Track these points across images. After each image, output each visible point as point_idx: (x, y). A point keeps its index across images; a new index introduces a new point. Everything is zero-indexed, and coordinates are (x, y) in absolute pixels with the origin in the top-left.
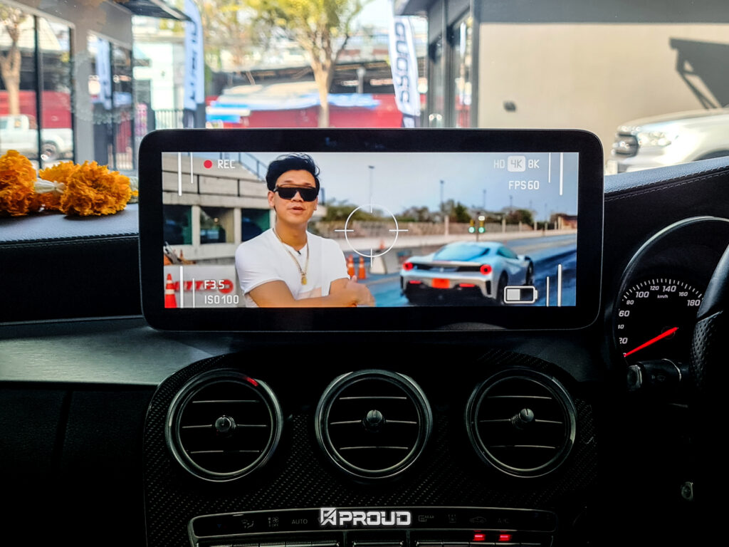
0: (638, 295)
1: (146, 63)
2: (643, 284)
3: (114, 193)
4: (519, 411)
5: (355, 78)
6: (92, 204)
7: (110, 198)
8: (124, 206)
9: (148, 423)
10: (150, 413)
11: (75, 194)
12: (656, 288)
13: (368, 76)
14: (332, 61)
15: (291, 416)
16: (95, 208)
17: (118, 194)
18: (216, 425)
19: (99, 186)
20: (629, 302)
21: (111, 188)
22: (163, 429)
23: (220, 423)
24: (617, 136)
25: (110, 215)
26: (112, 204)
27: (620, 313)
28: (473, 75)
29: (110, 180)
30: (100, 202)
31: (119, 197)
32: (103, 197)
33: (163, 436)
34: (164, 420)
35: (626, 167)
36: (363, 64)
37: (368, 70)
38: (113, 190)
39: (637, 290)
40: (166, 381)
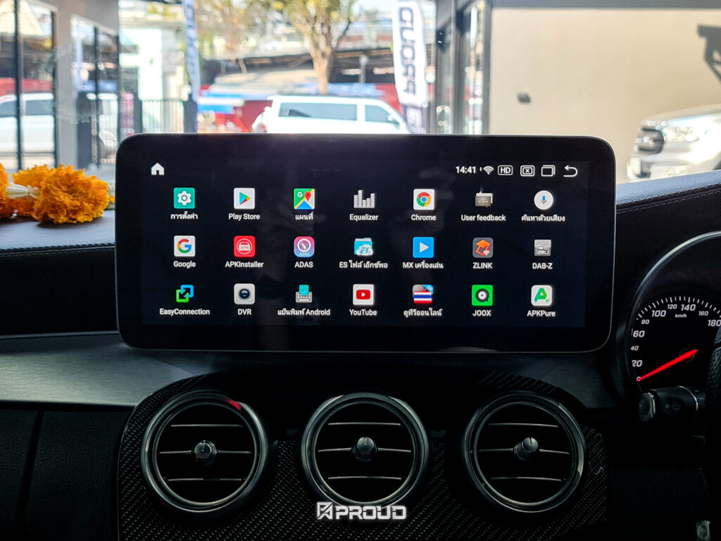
0: (655, 314)
1: (134, 49)
2: (660, 302)
3: (91, 199)
4: (522, 439)
5: (357, 66)
6: (67, 211)
7: (86, 204)
8: (101, 213)
9: (123, 447)
10: (126, 436)
11: (49, 200)
12: (675, 307)
13: (371, 64)
14: (332, 48)
15: (276, 442)
16: (71, 215)
17: (95, 200)
18: (196, 450)
19: (75, 191)
20: (643, 322)
21: (87, 193)
22: (139, 454)
23: (200, 449)
24: (640, 130)
25: (86, 223)
26: (88, 211)
27: (634, 333)
28: (485, 64)
29: (87, 185)
30: (76, 208)
31: (96, 203)
32: (79, 204)
33: (139, 462)
34: (140, 445)
35: (649, 164)
36: (366, 51)
37: (371, 57)
38: (90, 196)
39: (653, 308)
40: (143, 402)
